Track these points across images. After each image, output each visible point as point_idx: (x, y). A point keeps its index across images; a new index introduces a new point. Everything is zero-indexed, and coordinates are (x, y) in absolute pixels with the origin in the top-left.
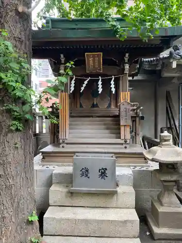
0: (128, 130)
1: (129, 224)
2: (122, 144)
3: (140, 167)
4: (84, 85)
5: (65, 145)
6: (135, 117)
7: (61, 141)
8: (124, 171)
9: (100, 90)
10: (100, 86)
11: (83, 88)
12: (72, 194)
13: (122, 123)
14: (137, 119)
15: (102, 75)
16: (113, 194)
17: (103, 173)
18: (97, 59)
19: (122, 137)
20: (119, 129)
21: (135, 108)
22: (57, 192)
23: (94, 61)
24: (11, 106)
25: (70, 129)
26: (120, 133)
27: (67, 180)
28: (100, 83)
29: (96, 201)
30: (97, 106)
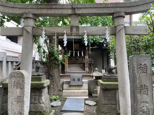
0: (88, 68)
1: (86, 93)
2: (85, 73)
3: (91, 79)
4: (74, 54)
5: (67, 74)
6: (91, 64)
7: (66, 72)
8: (85, 80)
9: (78, 55)
10: (78, 54)
11: (74, 55)
12: (70, 86)
13: (86, 66)
14: (92, 65)
15: (79, 50)
16: (82, 86)
17: (79, 80)
18: (77, 45)
19: (86, 71)
20: (85, 68)
21: (91, 60)
22: (65, 86)
23: (76, 46)
24: (56, 62)
25: (68, 68)
26: (85, 69)
27: (68, 83)
28: (78, 53)
29: (76, 88)
30: (78, 60)
